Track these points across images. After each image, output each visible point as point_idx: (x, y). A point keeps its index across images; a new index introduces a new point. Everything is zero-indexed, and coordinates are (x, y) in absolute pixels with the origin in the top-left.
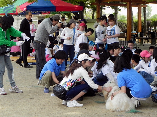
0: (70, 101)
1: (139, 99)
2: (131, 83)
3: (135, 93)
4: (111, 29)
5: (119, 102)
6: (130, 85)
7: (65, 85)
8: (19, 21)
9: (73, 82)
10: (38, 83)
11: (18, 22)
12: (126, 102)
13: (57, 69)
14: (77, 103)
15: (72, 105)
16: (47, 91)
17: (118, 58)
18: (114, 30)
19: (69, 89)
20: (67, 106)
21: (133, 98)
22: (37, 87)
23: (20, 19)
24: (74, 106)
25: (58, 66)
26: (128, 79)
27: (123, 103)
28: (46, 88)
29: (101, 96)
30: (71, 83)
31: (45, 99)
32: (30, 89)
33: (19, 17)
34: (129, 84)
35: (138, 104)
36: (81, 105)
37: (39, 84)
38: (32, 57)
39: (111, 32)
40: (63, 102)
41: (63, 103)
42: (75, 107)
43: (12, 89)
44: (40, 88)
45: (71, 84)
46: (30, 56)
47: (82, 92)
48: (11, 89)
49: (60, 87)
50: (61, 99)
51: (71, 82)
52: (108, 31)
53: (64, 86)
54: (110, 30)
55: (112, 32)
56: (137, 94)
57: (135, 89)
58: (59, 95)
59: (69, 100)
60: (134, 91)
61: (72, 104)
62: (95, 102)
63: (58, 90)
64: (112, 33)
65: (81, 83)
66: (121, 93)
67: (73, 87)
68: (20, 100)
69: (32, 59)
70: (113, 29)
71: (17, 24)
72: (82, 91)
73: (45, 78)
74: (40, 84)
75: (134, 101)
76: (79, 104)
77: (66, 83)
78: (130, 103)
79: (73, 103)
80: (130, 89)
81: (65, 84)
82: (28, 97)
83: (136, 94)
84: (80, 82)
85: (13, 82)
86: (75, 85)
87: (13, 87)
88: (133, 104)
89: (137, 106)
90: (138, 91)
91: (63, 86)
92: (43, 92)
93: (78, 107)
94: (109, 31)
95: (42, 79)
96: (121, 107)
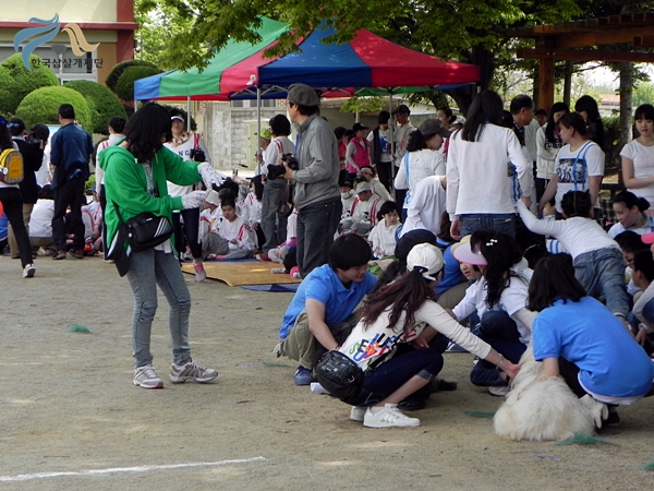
0: (374, 408)
1: (608, 400)
2: (579, 344)
3: (595, 377)
4: (574, 155)
5: (539, 410)
6: (577, 349)
7: (361, 354)
8: (240, 122)
9: (389, 344)
10: (275, 351)
11: (237, 125)
12: (561, 408)
13: (341, 300)
14: (400, 415)
15: (383, 421)
16: (305, 377)
17: (543, 262)
18: (582, 162)
19: (372, 365)
20: (365, 424)
21: (586, 396)
22: (273, 366)
23: (245, 116)
24: (390, 425)
25: (345, 289)
26: (569, 329)
27: (550, 414)
28: (301, 368)
29: (493, 395)
30: (380, 346)
31: (295, 404)
32: (248, 373)
33: (240, 109)
34: (574, 347)
35: (606, 417)
36: (414, 421)
37: (279, 355)
38: (278, 262)
39: (572, 167)
40: (352, 411)
41: (352, 417)
42: (391, 428)
43: (178, 374)
44: (285, 371)
45: (379, 350)
46: (270, 260)
47: (416, 377)
48: (173, 375)
49: (341, 361)
50: (345, 400)
51: (381, 343)
52: (562, 161)
53: (357, 357)
54: (568, 160)
55: (575, 167)
56: (601, 383)
57: (594, 365)
58: (338, 386)
59: (371, 404)
60: (590, 373)
61: (381, 417)
62: (466, 413)
63: (336, 370)
64: (575, 172)
65: (416, 347)
66: (546, 379)
67: (387, 359)
68: (207, 407)
69: (275, 273)
70: (581, 157)
71: (234, 134)
72: (416, 373)
73: (299, 330)
74: (285, 355)
75: (589, 409)
76: (406, 418)
77: (362, 345)
78: (576, 412)
79: (385, 415)
80: (579, 364)
81: (360, 350)
82: (238, 396)
83: (596, 384)
84: (412, 341)
85: (184, 347)
86: (393, 352)
87: (180, 364)
88: (589, 417)
89: (599, 425)
90: (605, 371)
91: (351, 357)
92: (293, 382)
93: (403, 428)
94: (566, 164)
95: (289, 337)
96: (545, 425)
